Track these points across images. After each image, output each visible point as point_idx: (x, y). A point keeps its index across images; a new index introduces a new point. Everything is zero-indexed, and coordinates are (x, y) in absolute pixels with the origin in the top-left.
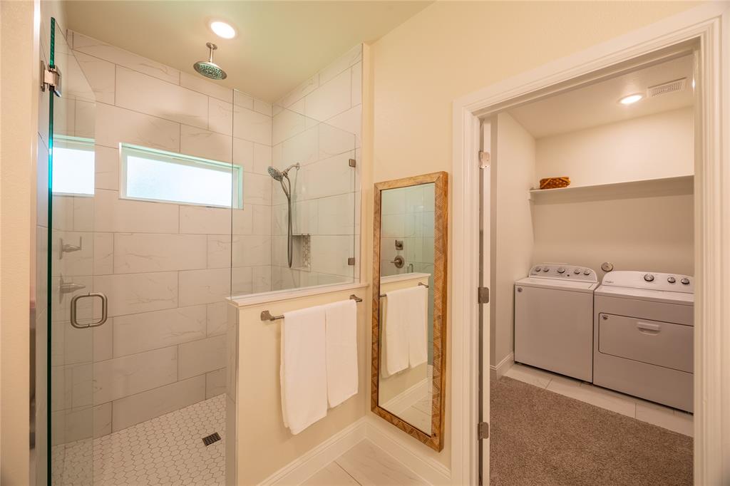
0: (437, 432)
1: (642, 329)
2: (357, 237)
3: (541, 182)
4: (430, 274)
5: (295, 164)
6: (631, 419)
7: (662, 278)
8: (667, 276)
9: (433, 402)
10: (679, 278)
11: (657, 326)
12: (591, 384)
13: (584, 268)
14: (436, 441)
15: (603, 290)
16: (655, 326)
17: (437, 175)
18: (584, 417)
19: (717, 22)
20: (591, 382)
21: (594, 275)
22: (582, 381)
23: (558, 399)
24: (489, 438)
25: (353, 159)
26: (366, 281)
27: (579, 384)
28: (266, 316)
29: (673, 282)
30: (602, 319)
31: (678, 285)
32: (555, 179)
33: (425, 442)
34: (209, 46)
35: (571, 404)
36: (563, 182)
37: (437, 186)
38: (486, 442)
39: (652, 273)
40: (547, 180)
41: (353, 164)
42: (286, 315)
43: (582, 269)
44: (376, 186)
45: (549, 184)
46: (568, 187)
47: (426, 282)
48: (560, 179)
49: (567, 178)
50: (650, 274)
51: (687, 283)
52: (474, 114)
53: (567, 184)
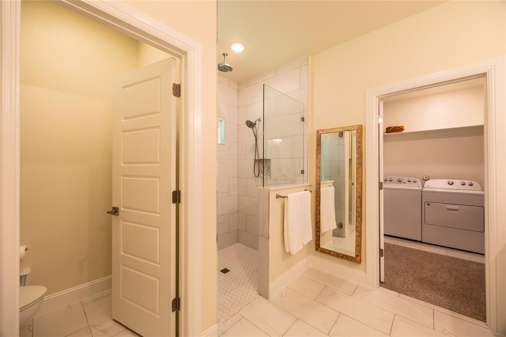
0: (359, 254)
1: (449, 209)
2: (305, 159)
3: (387, 129)
4: (333, 181)
5: (258, 118)
6: (445, 256)
7: (457, 183)
8: (461, 181)
9: (356, 240)
10: (467, 182)
11: (457, 207)
12: (421, 242)
13: (413, 179)
14: (358, 259)
15: (425, 189)
16: (456, 207)
17: (358, 127)
18: (421, 255)
19: (493, 67)
20: (421, 240)
21: (419, 183)
22: (415, 241)
23: (405, 249)
24: (383, 257)
25: (303, 116)
26: (310, 182)
27: (414, 242)
28: (278, 197)
29: (464, 184)
30: (426, 205)
31: (467, 186)
32: (396, 127)
33: (351, 261)
34: (224, 55)
35: (412, 250)
36: (400, 129)
37: (357, 132)
38: (382, 259)
39: (452, 180)
40: (391, 127)
41: (303, 119)
42: (288, 195)
43: (412, 179)
44: (318, 132)
45: (392, 130)
46: (403, 132)
47: (332, 185)
48: (399, 127)
49: (403, 127)
50: (451, 181)
51: (471, 185)
52: (377, 97)
53: (403, 130)
